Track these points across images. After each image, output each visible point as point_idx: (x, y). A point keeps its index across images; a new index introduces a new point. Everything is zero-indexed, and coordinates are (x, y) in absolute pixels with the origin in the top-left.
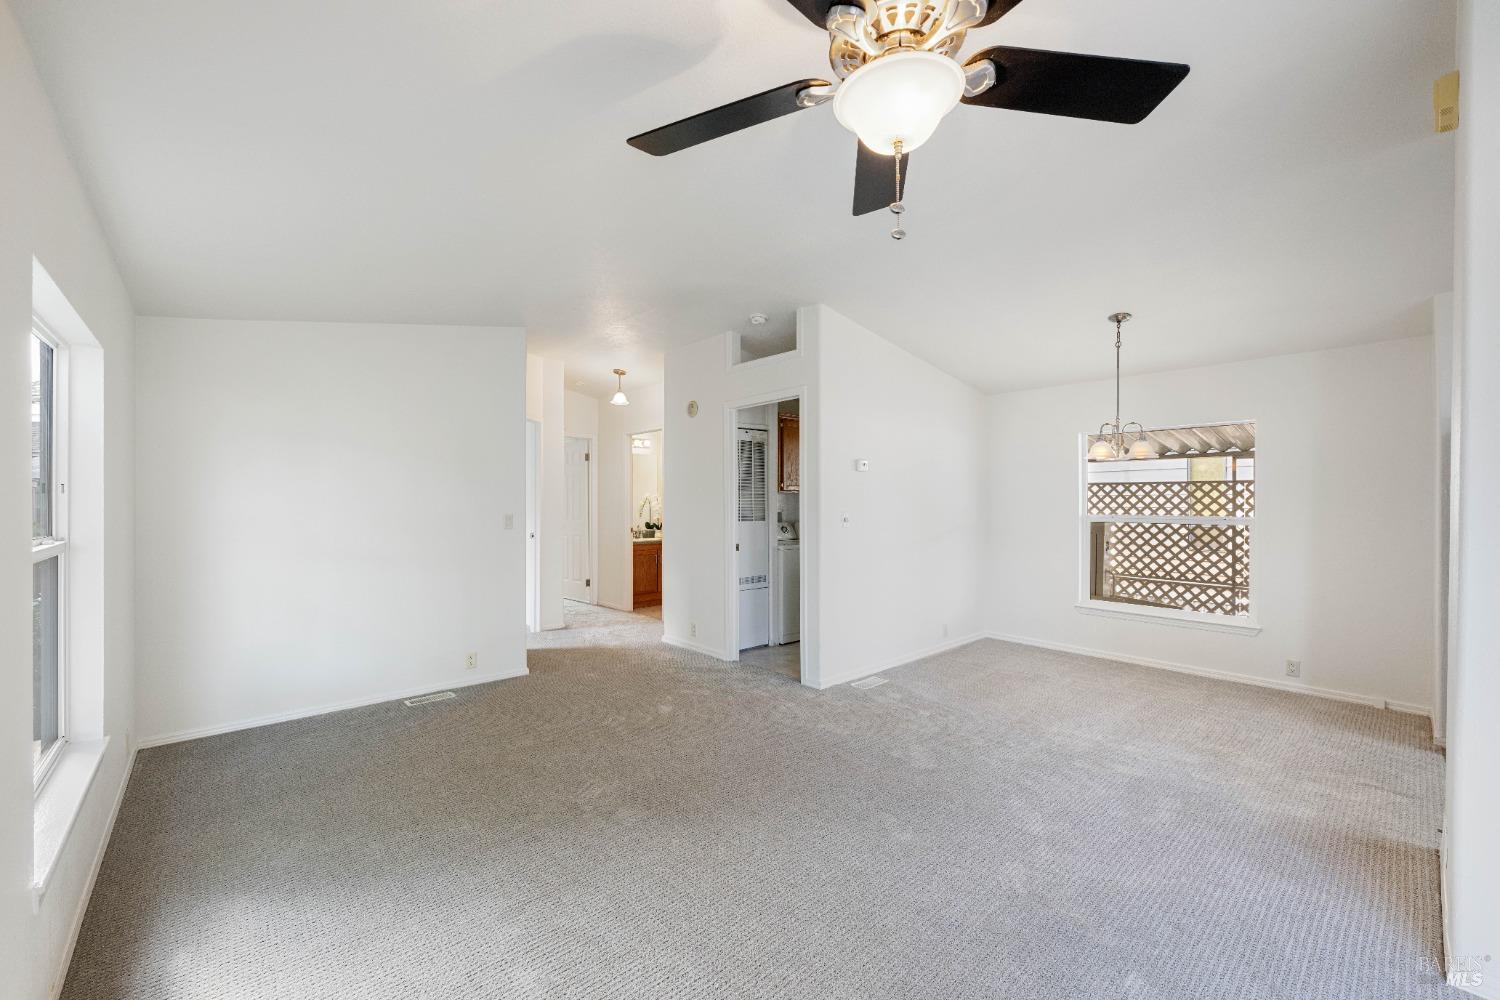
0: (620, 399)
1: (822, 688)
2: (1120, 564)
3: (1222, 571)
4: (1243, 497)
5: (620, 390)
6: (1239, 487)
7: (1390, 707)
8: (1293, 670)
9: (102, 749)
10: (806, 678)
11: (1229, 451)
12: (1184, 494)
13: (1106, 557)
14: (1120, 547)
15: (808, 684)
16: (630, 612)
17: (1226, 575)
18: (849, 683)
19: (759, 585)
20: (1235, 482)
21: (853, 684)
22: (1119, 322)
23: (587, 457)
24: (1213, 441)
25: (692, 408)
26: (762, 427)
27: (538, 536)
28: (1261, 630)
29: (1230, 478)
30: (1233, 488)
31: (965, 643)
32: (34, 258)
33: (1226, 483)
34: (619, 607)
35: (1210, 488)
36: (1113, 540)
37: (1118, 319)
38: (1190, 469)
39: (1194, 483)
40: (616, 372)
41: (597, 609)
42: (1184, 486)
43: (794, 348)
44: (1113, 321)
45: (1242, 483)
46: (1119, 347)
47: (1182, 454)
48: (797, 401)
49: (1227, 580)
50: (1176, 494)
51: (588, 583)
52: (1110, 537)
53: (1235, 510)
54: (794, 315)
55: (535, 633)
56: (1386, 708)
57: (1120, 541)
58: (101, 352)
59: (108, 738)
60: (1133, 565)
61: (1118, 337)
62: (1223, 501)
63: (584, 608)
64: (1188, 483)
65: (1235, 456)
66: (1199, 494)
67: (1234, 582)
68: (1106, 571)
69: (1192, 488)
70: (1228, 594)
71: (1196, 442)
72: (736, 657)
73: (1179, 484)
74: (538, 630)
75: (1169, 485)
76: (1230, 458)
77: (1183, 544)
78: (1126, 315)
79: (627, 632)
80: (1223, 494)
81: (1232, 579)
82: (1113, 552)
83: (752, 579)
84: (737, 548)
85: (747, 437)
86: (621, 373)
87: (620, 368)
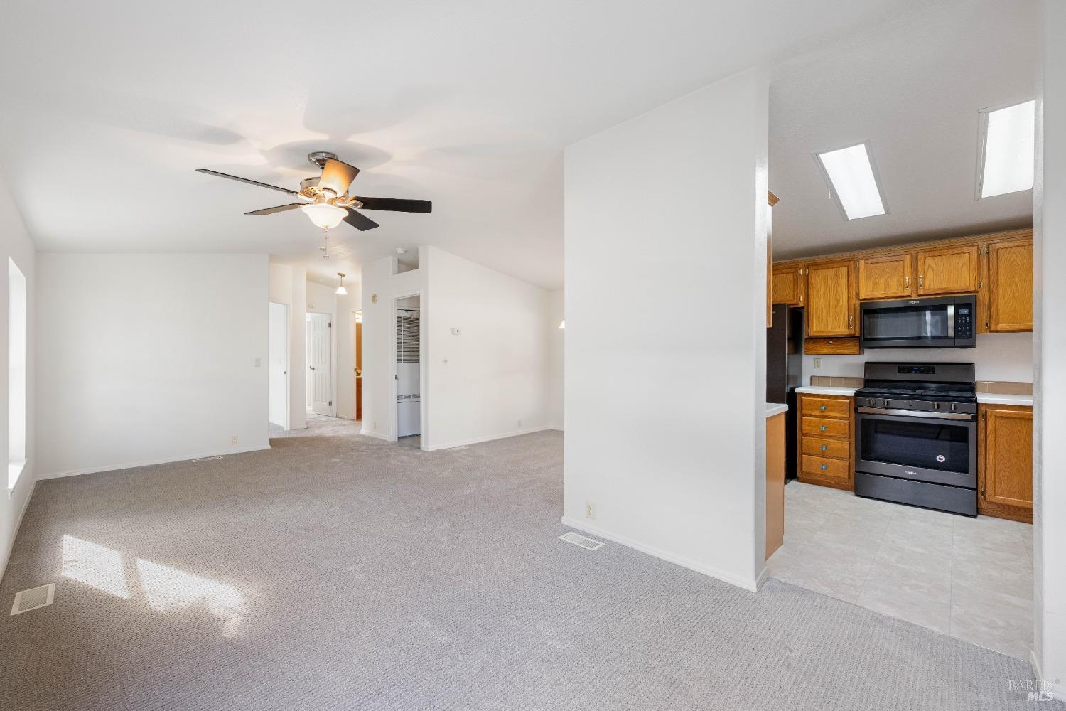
0: (341, 291)
1: (429, 450)
5: (341, 286)
9: (24, 463)
10: (423, 446)
15: (424, 450)
16: (353, 420)
19: (415, 399)
23: (330, 325)
25: (374, 298)
26: (416, 309)
27: (288, 373)
31: (534, 431)
32: (10, 260)
34: (346, 417)
40: (339, 274)
41: (335, 419)
43: (418, 267)
48: (419, 296)
51: (330, 404)
54: (418, 249)
55: (286, 431)
58: (24, 279)
59: (27, 459)
63: (324, 419)
72: (397, 440)
74: (289, 429)
79: (344, 430)
83: (409, 396)
84: (396, 378)
85: (407, 315)
86: (342, 275)
87: (341, 272)
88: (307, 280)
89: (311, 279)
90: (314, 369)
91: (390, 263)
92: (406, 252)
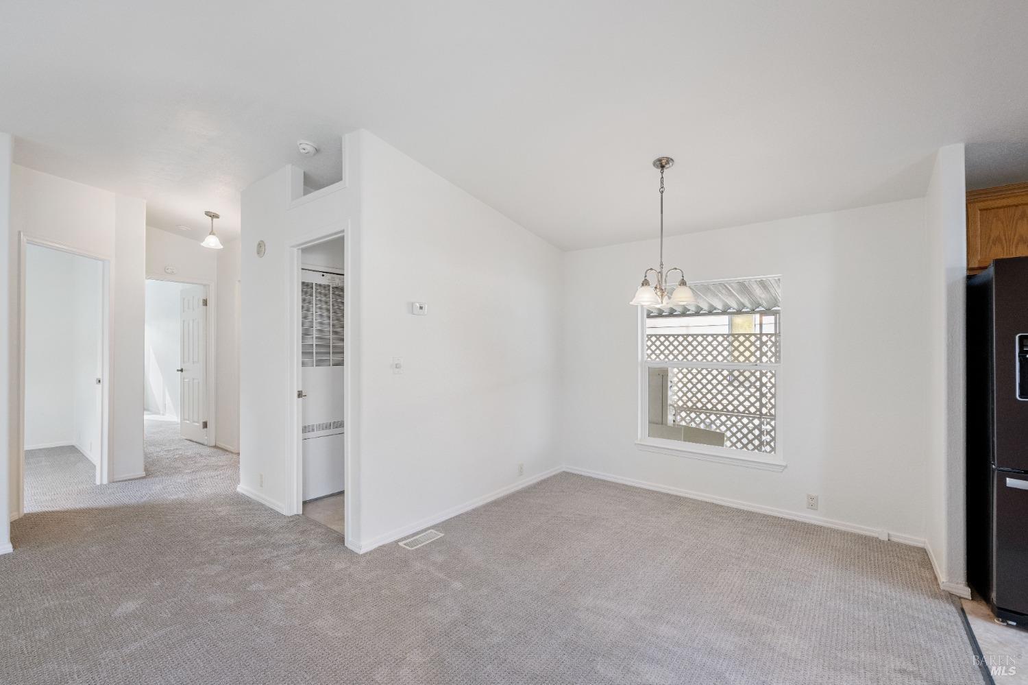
0: (212, 242)
1: (362, 552)
2: (680, 399)
3: (752, 404)
4: (767, 346)
5: (212, 233)
6: (764, 339)
7: (893, 539)
8: (813, 504)
10: (350, 542)
11: (757, 310)
12: (726, 343)
13: (670, 393)
14: (680, 385)
17: (755, 407)
18: (397, 542)
19: (335, 430)
20: (761, 334)
21: (401, 544)
22: (663, 167)
23: (205, 303)
24: (746, 302)
28: (786, 467)
29: (758, 331)
30: (760, 339)
31: (542, 478)
33: (755, 335)
34: (231, 449)
35: (744, 339)
36: (676, 380)
37: (662, 164)
38: (731, 325)
39: (733, 335)
40: (207, 213)
42: (725, 336)
43: (341, 179)
44: (657, 167)
45: (767, 335)
46: (662, 192)
47: (724, 313)
49: (756, 412)
50: (720, 344)
51: (205, 425)
52: (673, 377)
53: (761, 356)
55: (99, 486)
56: (889, 540)
57: (680, 380)
60: (690, 399)
61: (662, 182)
62: (753, 349)
64: (728, 335)
65: (762, 313)
66: (736, 344)
67: (761, 413)
68: (671, 405)
69: (731, 339)
70: (756, 422)
71: (734, 302)
72: (297, 509)
73: (722, 335)
75: (715, 337)
76: (758, 316)
77: (725, 382)
78: (669, 160)
80: (753, 344)
81: (760, 410)
82: (675, 388)
83: (328, 426)
84: (300, 395)
85: (324, 281)
86: (214, 216)
87: (213, 210)
88: (148, 224)
89: (157, 222)
90: (182, 370)
91: (290, 176)
92: (317, 151)
